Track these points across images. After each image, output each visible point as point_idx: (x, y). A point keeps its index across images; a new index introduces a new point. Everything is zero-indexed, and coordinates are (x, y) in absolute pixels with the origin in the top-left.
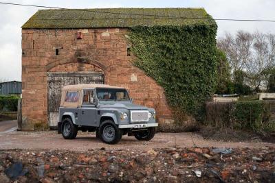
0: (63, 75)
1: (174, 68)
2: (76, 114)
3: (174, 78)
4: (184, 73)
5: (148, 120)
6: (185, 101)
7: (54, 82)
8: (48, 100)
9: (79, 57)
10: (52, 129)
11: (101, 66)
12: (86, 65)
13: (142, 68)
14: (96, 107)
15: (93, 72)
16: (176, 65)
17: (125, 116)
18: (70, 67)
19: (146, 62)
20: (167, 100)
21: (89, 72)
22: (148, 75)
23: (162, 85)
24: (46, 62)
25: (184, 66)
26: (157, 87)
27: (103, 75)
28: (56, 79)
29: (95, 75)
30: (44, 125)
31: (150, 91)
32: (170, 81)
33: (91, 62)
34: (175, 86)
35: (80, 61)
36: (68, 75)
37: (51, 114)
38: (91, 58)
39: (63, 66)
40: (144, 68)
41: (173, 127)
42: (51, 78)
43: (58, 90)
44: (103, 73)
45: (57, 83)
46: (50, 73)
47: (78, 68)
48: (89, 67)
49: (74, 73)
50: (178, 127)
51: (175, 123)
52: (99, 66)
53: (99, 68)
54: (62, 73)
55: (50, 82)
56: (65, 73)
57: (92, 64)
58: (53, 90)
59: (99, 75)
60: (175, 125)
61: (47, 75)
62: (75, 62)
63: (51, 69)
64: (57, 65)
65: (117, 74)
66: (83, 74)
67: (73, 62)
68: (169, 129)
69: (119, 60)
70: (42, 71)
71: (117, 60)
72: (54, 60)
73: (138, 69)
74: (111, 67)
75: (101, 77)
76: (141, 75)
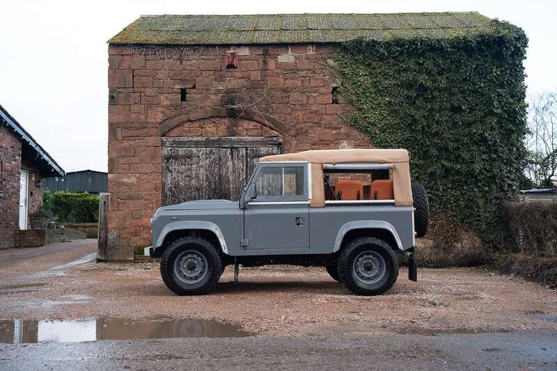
0: (197, 144)
1: (435, 128)
4: (457, 141)
6: (457, 200)
7: (176, 158)
8: (165, 196)
9: (230, 106)
11: (277, 126)
12: (246, 124)
13: (365, 130)
15: (259, 138)
16: (437, 123)
18: (210, 128)
19: (373, 116)
21: (250, 139)
22: (377, 145)
24: (160, 117)
25: (455, 124)
27: (279, 145)
28: (181, 151)
29: (265, 144)
32: (425, 155)
33: (256, 118)
34: (436, 168)
35: (233, 114)
38: (255, 109)
39: (197, 124)
40: (369, 129)
41: (430, 255)
42: (171, 150)
43: (184, 174)
44: (281, 140)
45: (183, 161)
46: (168, 140)
47: (228, 128)
48: (251, 127)
49: (219, 140)
50: (442, 254)
51: (434, 247)
52: (271, 125)
53: (273, 129)
54: (194, 140)
55: (168, 158)
56: (199, 139)
57: (257, 122)
58: (175, 175)
59: (272, 144)
60: (435, 250)
61: (163, 144)
62: (222, 117)
63: (170, 131)
64: (183, 123)
65: (310, 141)
66: (239, 142)
67: (218, 117)
68: (423, 258)
69: (316, 112)
70: (152, 136)
71: (311, 113)
72: (178, 112)
73: (355, 133)
74: (298, 126)
75: (276, 148)
76: (362, 144)
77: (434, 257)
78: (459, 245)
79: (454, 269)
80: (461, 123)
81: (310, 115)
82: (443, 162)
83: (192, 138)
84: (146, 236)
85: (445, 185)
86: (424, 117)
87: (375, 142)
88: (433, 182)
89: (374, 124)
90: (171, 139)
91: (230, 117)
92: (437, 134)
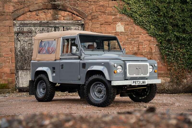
0: (35, 25)
1: (171, 14)
2: (54, 68)
3: (170, 27)
4: (183, 20)
5: (148, 75)
6: (184, 55)
7: (23, 33)
8: (16, 55)
9: (54, 3)
10: (21, 90)
11: (81, 14)
12: (63, 13)
13: (130, 16)
14: (79, 58)
15: (70, 22)
16: (172, 10)
17: (119, 70)
18: (42, 15)
19: (135, 7)
20: (161, 54)
21: (65, 22)
22: (138, 24)
23: (154, 35)
24: (12, 9)
25: (183, 11)
26: (149, 38)
27: (82, 25)
28: (26, 29)
29: (74, 24)
30: (11, 86)
31: (140, 44)
32: (165, 30)
33: (68, 9)
34: (171, 37)
35: (55, 8)
36: (41, 24)
37: (20, 72)
38: (68, 4)
39: (34, 13)
40: (133, 15)
41: (169, 86)
42: (19, 28)
43: (28, 42)
44: (83, 22)
45: (27, 35)
46: (17, 23)
47: (53, 16)
48: (66, 15)
49: (48, 23)
50: (175, 86)
51: (171, 82)
52: (77, 14)
53: (78, 16)
54: (33, 22)
55: (18, 33)
56: (36, 22)
57: (69, 12)
58: (22, 43)
59: (78, 25)
60: (171, 84)
61: (14, 25)
62: (48, 9)
63: (18, 17)
64: (26, 12)
65: (99, 23)
66: (59, 24)
67: (47, 9)
68: (164, 88)
69: (103, 6)
70: (8, 20)
71: (100, 6)
72: (22, 6)
73: (125, 17)
74: (93, 14)
75: (80, 27)
76: (129, 24)
77: (171, 88)
78: (185, 81)
79: (182, 94)
80: (186, 10)
81: (99, 8)
82: (175, 33)
83: (31, 22)
84: (6, 78)
85: (177, 47)
86: (165, 7)
87: (137, 22)
88: (170, 45)
89: (136, 12)
90: (19, 22)
91: (53, 9)
92: (171, 17)
